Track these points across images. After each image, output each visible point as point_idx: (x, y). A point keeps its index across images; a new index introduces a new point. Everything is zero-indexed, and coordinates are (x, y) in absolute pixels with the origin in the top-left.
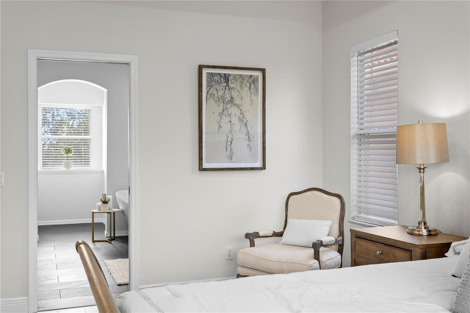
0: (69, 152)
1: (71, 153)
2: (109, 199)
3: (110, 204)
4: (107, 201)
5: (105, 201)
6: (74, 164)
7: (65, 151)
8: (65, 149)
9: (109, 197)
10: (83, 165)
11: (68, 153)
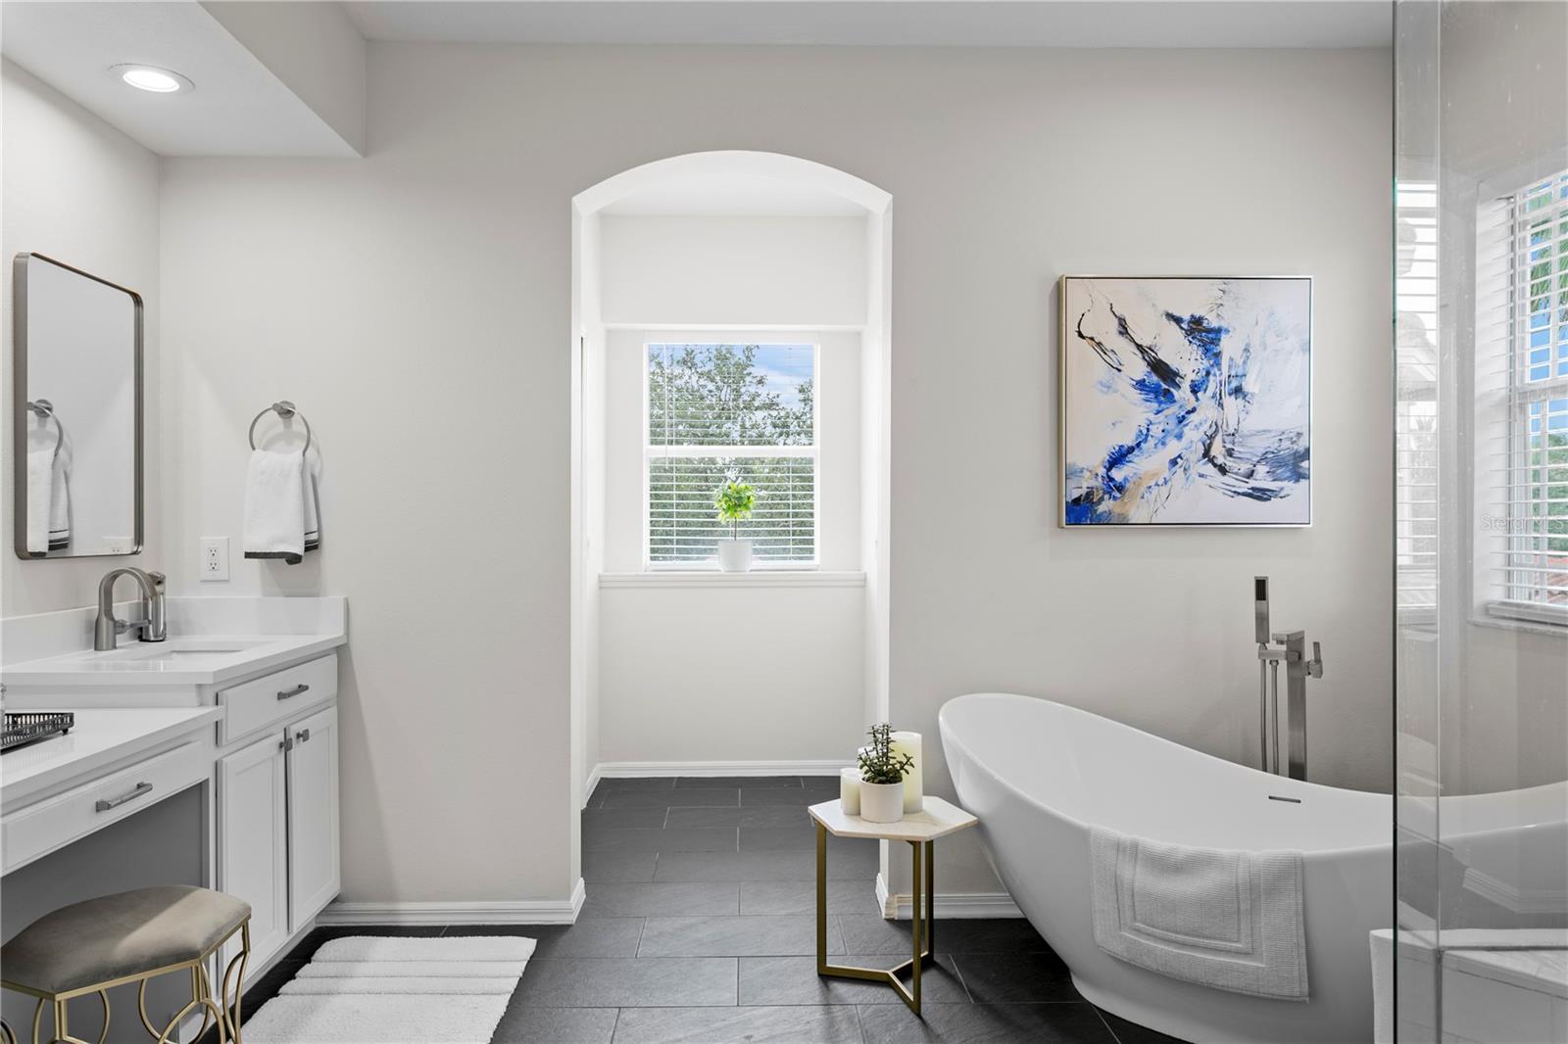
0: (740, 506)
1: (746, 507)
2: (909, 759)
3: (912, 781)
4: (898, 766)
5: (887, 764)
6: (756, 551)
7: (726, 502)
8: (725, 495)
9: (907, 743)
10: (791, 555)
11: (736, 511)
